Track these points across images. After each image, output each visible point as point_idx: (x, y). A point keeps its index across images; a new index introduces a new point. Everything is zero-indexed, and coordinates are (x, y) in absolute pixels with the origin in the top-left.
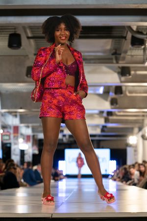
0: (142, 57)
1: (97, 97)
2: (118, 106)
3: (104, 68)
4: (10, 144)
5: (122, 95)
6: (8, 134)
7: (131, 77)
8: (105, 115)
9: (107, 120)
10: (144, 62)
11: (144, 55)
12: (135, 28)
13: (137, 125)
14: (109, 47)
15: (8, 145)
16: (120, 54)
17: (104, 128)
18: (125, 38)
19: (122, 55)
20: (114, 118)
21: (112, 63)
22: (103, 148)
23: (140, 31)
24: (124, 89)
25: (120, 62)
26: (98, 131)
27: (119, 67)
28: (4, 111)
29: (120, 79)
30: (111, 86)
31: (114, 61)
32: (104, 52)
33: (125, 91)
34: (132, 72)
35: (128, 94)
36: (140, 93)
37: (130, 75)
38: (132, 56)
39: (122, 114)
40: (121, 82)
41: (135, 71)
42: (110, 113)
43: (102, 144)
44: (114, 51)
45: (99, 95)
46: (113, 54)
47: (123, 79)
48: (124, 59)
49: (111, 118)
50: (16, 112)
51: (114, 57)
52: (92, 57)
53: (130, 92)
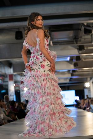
0: (90, 39)
1: (66, 63)
2: (78, 67)
3: (69, 47)
4: (20, 91)
5: (80, 61)
6: (18, 86)
7: (84, 51)
8: (71, 72)
9: (72, 75)
10: (91, 42)
11: (91, 38)
12: (85, 24)
13: (89, 76)
14: (71, 35)
15: (19, 92)
16: (78, 39)
17: (71, 79)
18: (80, 29)
19: (79, 39)
20: (76, 73)
21: (74, 44)
22: (71, 90)
23: (88, 25)
24: (81, 57)
25: (78, 43)
26: (68, 81)
27: (78, 46)
28: (15, 73)
29: (79, 52)
30: (74, 57)
31: (75, 43)
32: (69, 38)
33: (82, 58)
34: (85, 48)
35: (84, 60)
36: (90, 59)
37: (84, 49)
38: (85, 39)
39: (80, 71)
40: (80, 54)
41: (87, 47)
42: (74, 71)
43: (70, 88)
44: (74, 37)
45: (67, 61)
46: (74, 39)
47: (80, 52)
48: (80, 41)
49: (74, 73)
50: (22, 74)
51: (74, 40)
52: (62, 41)
53: (85, 59)
